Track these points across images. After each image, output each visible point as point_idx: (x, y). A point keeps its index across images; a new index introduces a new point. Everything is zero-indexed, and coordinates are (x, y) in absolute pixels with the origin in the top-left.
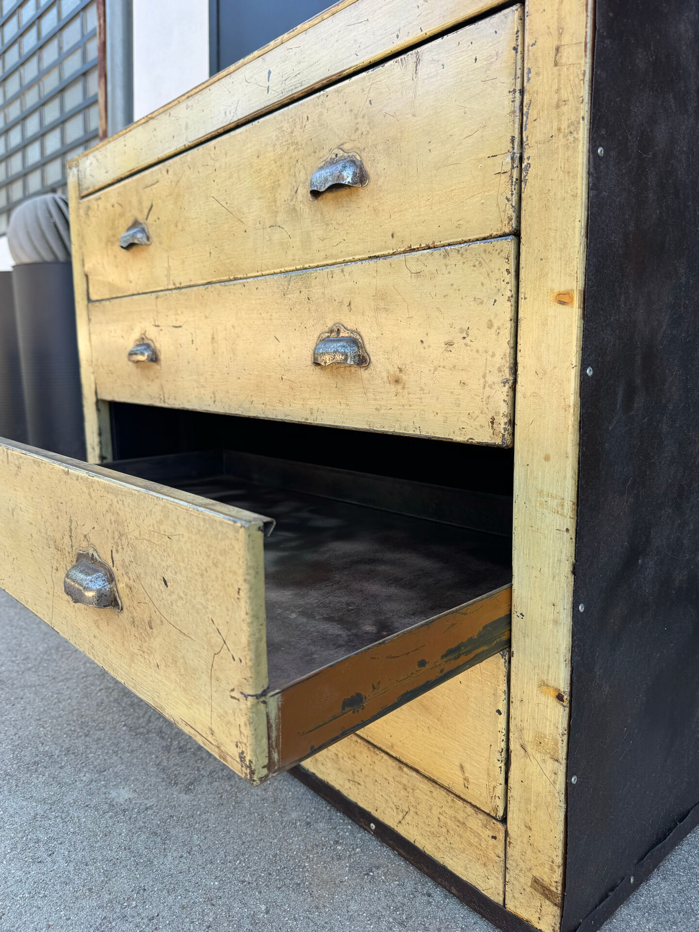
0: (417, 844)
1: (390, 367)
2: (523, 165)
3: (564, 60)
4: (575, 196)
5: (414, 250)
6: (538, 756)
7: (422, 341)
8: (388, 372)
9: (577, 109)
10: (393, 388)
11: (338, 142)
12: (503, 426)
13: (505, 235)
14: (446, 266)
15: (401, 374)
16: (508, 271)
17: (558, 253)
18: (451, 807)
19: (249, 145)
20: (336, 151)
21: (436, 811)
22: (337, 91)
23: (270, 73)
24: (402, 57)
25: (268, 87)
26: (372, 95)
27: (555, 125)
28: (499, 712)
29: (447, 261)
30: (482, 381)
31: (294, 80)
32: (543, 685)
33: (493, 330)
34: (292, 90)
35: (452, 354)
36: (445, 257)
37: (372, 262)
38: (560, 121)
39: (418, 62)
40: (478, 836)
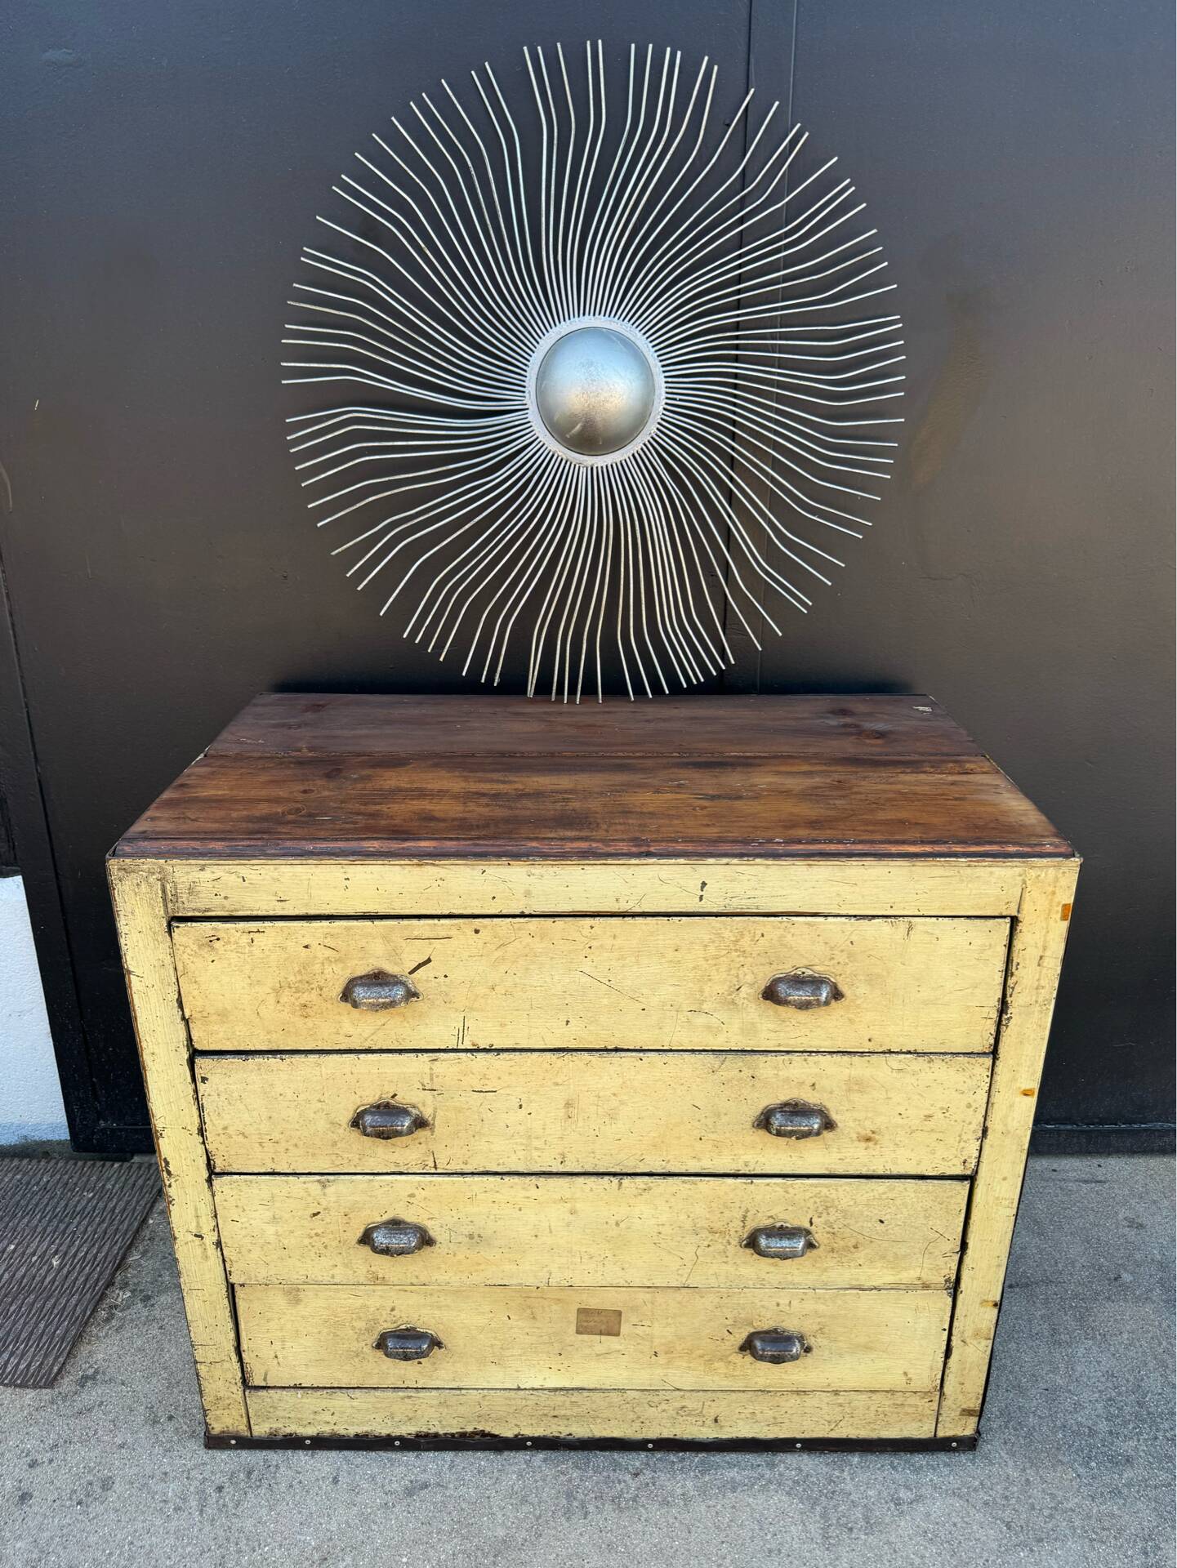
0: (850, 1436)
1: (860, 1130)
2: (1005, 1017)
3: (1045, 964)
4: (1043, 1039)
5: (894, 1052)
6: (975, 1342)
7: (900, 1114)
8: (858, 1133)
9: (1051, 993)
10: (863, 1144)
11: (806, 963)
12: (974, 1164)
13: (984, 1054)
14: (930, 1068)
15: (873, 1135)
16: (988, 1076)
17: (1026, 1069)
18: (890, 1399)
19: (661, 937)
20: (804, 970)
21: (873, 1408)
22: (808, 924)
23: (704, 884)
24: (893, 920)
25: (702, 896)
26: (853, 938)
27: (1034, 998)
28: (945, 1330)
29: (931, 1065)
30: (958, 1138)
31: (744, 901)
32: (984, 1302)
33: (972, 1109)
34: (742, 908)
35: (930, 1123)
36: (929, 1062)
37: (846, 1058)
38: (1037, 997)
39: (910, 928)
40: (916, 1406)
